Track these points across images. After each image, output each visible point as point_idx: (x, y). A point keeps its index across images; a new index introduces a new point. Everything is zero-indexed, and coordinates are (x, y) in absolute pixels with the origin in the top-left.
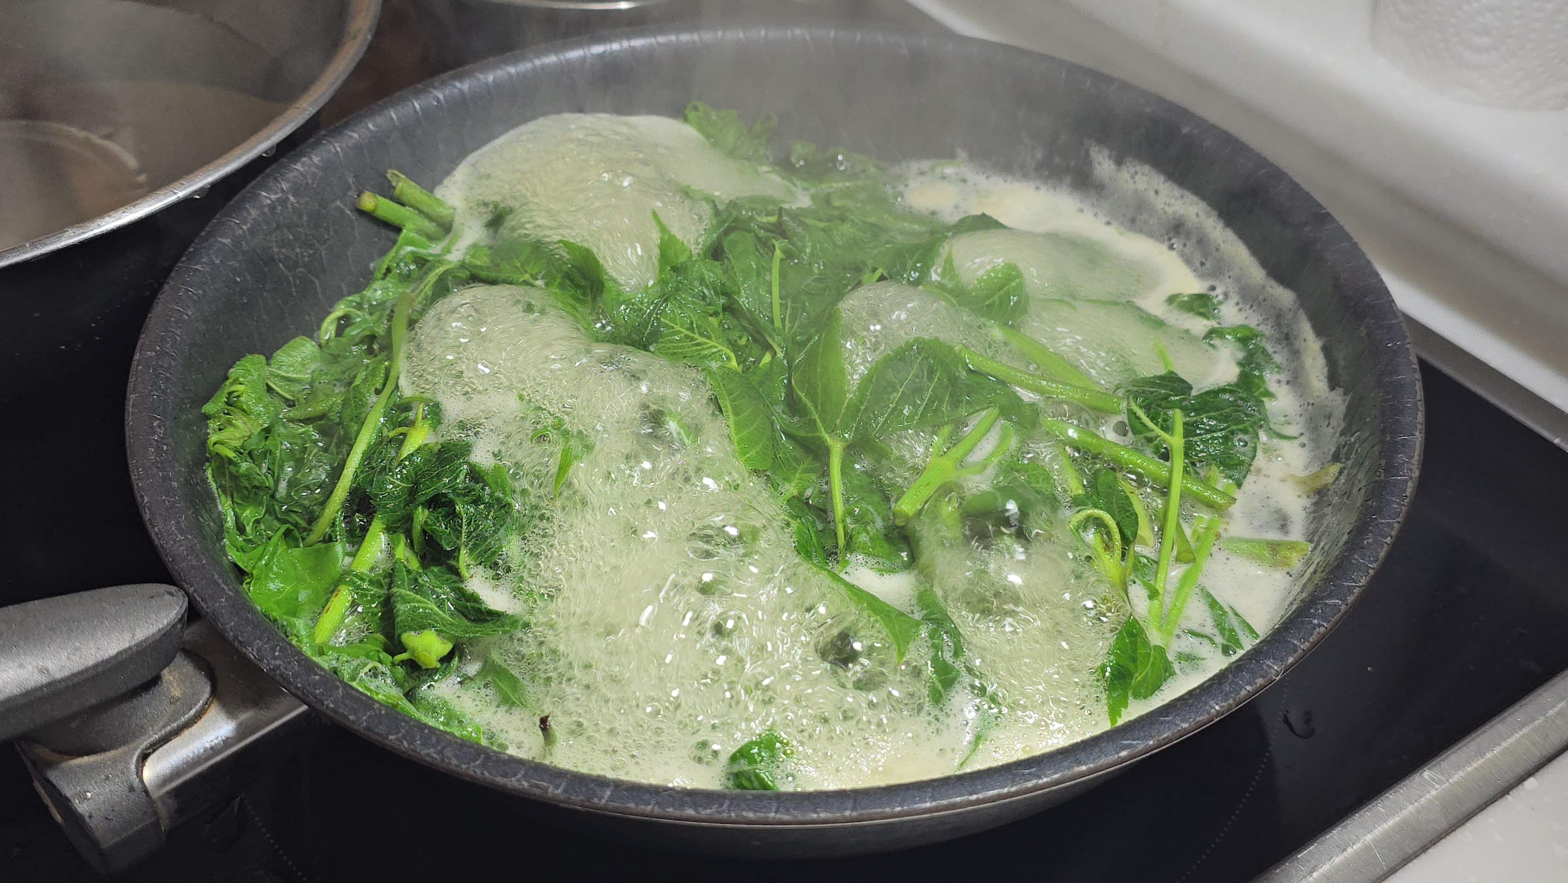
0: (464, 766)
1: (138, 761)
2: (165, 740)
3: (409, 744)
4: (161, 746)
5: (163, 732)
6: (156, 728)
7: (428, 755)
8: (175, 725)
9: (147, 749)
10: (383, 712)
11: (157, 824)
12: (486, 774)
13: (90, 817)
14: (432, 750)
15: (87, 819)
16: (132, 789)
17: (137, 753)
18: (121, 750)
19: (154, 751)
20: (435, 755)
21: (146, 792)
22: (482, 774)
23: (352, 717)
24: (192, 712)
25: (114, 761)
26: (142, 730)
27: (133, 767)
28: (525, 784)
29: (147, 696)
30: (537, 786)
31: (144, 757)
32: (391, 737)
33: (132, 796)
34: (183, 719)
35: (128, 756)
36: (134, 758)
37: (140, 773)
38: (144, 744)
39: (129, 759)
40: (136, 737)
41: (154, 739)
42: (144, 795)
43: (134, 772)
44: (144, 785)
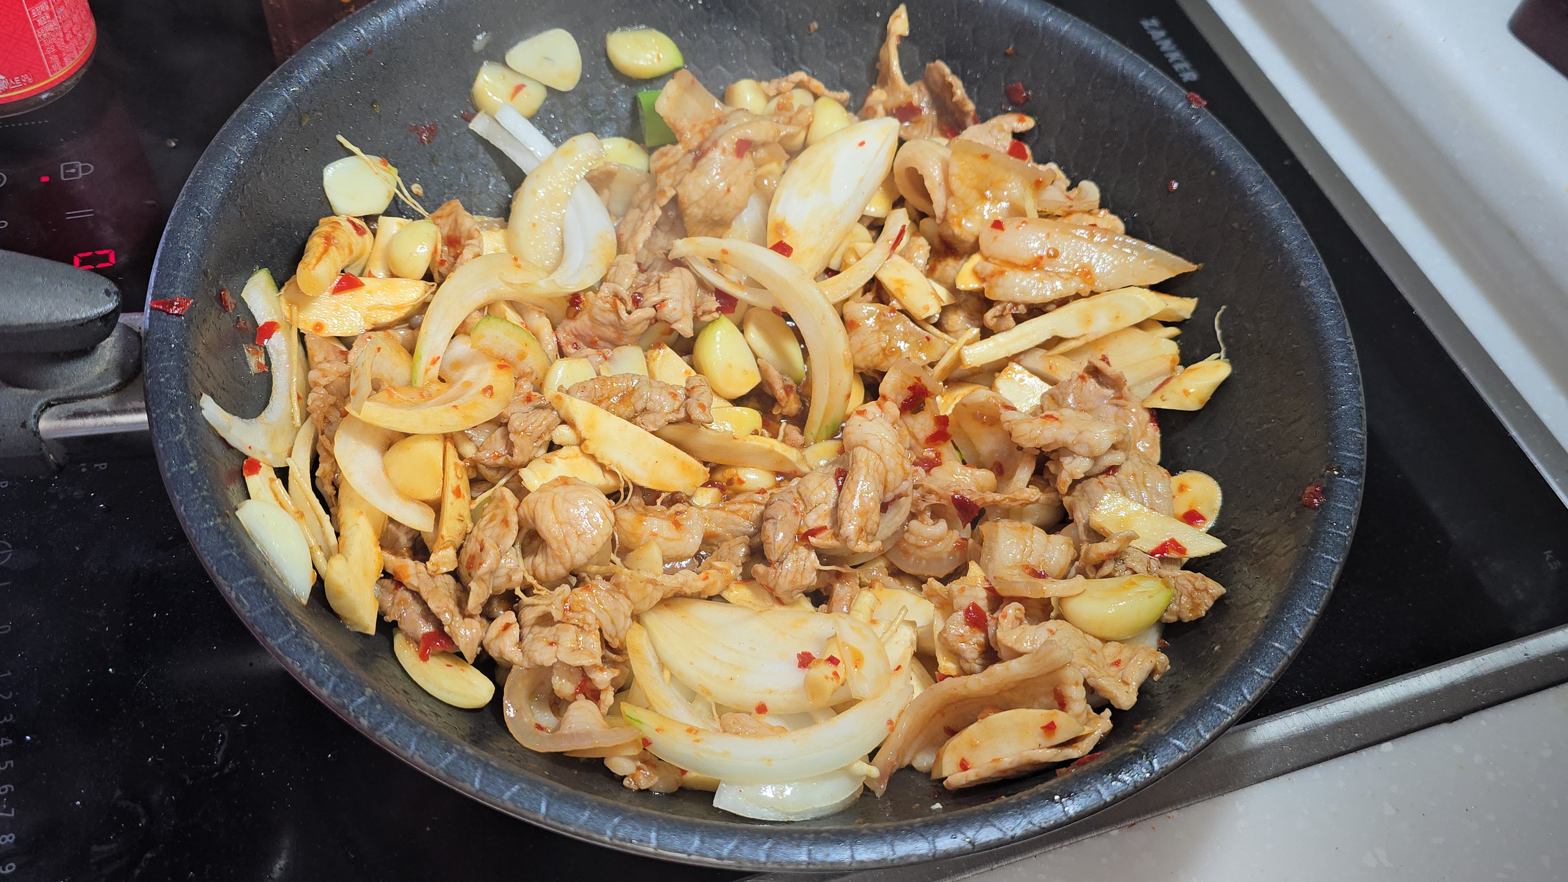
0: (206, 551)
1: (41, 407)
2: (68, 400)
3: (185, 511)
4: (65, 403)
5: (70, 394)
6: (68, 388)
7: (191, 527)
8: (82, 393)
9: (53, 400)
10: (192, 472)
11: (43, 459)
12: (215, 568)
16: (24, 425)
17: (42, 401)
18: (33, 392)
19: (59, 404)
20: (194, 531)
21: (36, 433)
22: (212, 567)
23: (167, 463)
24: (101, 388)
25: (22, 396)
26: (55, 384)
27: (35, 409)
28: (233, 595)
29: (71, 362)
30: (239, 599)
31: (49, 405)
32: (178, 497)
34: (90, 392)
35: (35, 398)
36: (39, 403)
37: (37, 418)
38: (50, 394)
39: (36, 402)
40: (47, 388)
41: (61, 396)
42: (32, 434)
43: (33, 414)
44: (37, 427)
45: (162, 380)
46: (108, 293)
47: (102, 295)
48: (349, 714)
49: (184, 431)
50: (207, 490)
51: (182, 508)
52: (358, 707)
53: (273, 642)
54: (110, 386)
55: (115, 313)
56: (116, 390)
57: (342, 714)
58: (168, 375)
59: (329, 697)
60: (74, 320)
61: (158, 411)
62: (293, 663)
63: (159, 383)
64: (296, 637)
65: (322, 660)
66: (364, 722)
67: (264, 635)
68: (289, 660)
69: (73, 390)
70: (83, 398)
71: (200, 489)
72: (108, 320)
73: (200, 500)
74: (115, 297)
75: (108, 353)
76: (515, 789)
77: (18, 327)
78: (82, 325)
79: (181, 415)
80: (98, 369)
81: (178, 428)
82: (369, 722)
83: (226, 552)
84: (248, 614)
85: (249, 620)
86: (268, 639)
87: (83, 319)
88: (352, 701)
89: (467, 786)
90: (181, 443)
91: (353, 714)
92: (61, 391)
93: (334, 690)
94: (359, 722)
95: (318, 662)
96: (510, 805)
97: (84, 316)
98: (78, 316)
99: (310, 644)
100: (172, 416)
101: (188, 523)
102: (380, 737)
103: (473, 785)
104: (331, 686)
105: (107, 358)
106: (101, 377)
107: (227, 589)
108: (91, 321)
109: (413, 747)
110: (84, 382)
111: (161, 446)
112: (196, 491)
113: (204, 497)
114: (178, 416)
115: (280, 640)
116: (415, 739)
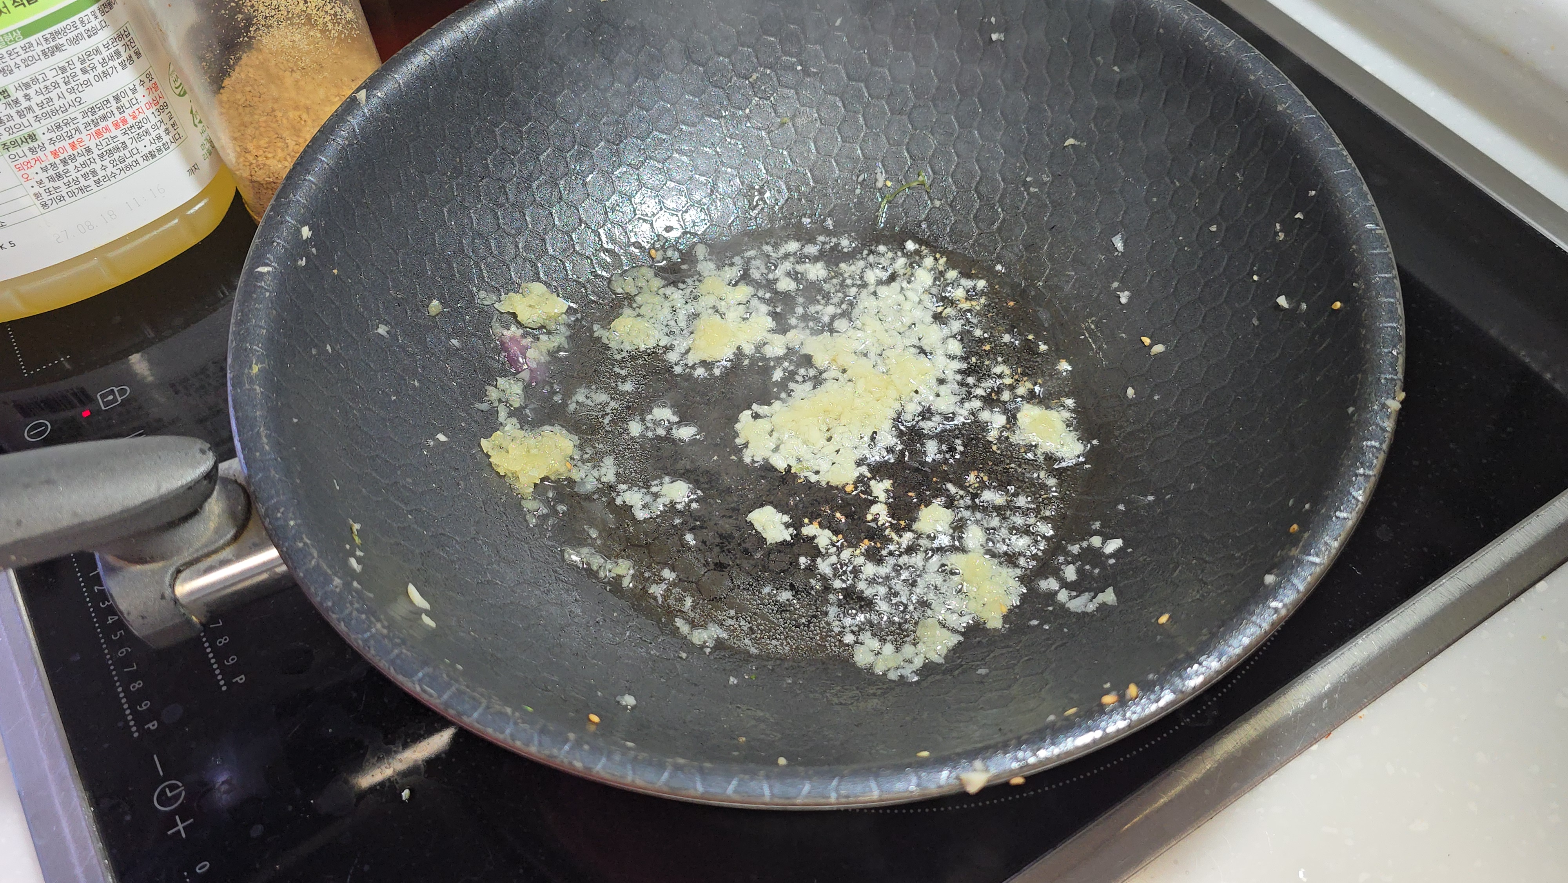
0: (378, 658)
1: (172, 575)
2: (197, 560)
4: (193, 565)
5: (195, 556)
6: (191, 550)
7: (356, 640)
8: (206, 551)
9: (182, 566)
10: (338, 590)
11: (189, 622)
12: (392, 669)
13: (129, 614)
14: (360, 636)
15: (126, 615)
16: (163, 597)
17: (172, 570)
18: (160, 564)
19: (187, 568)
20: (360, 642)
21: (176, 601)
23: (313, 590)
24: (222, 542)
25: (153, 571)
26: (179, 551)
27: (167, 579)
28: (418, 688)
29: (187, 525)
30: (424, 691)
31: (179, 571)
32: (334, 616)
33: (163, 602)
34: (213, 547)
35: (165, 570)
36: (170, 572)
37: (172, 586)
38: (178, 561)
39: (167, 572)
40: (172, 556)
41: (187, 560)
42: (173, 602)
43: (168, 584)
44: (175, 595)
45: (279, 515)
46: (203, 452)
47: (199, 455)
48: (562, 762)
49: (315, 555)
50: (358, 603)
51: (342, 623)
52: (568, 752)
53: (471, 719)
54: (229, 536)
55: (215, 467)
56: (236, 538)
57: (555, 764)
58: (282, 510)
59: (539, 752)
60: (182, 486)
61: (287, 544)
62: (495, 730)
63: (277, 519)
64: (488, 707)
65: (519, 721)
66: (578, 765)
67: (460, 714)
68: (490, 730)
69: (197, 550)
70: (208, 555)
71: (352, 604)
72: (211, 476)
73: (355, 613)
74: (211, 453)
75: (216, 508)
76: (734, 782)
77: (135, 508)
78: (190, 488)
79: (308, 542)
80: (212, 525)
81: (311, 554)
82: (583, 763)
83: (396, 651)
84: (438, 701)
85: (442, 707)
86: (465, 718)
87: (191, 482)
88: (560, 749)
89: (692, 792)
90: (318, 566)
91: (566, 761)
92: (186, 556)
93: (540, 743)
94: (574, 766)
95: (516, 724)
96: (736, 797)
97: (189, 479)
98: (184, 482)
99: (503, 710)
100: (301, 545)
101: (353, 636)
102: (598, 772)
103: (696, 790)
104: (536, 742)
105: (217, 512)
106: (217, 531)
107: (410, 685)
108: (197, 482)
109: (630, 773)
110: (203, 540)
111: (301, 575)
112: (348, 605)
113: (357, 610)
114: (305, 544)
115: (476, 715)
116: (629, 767)
